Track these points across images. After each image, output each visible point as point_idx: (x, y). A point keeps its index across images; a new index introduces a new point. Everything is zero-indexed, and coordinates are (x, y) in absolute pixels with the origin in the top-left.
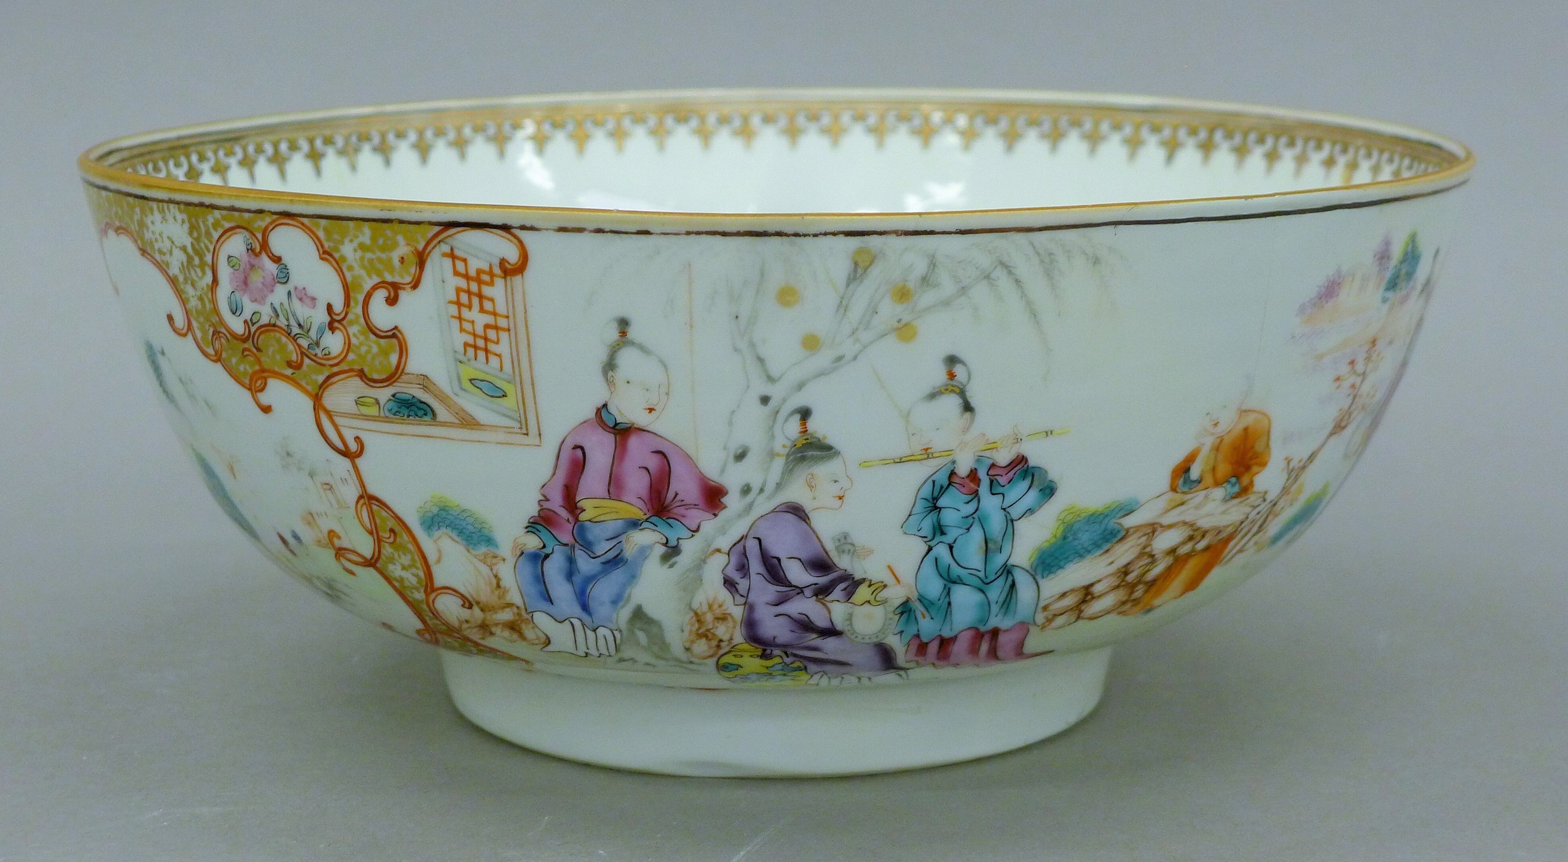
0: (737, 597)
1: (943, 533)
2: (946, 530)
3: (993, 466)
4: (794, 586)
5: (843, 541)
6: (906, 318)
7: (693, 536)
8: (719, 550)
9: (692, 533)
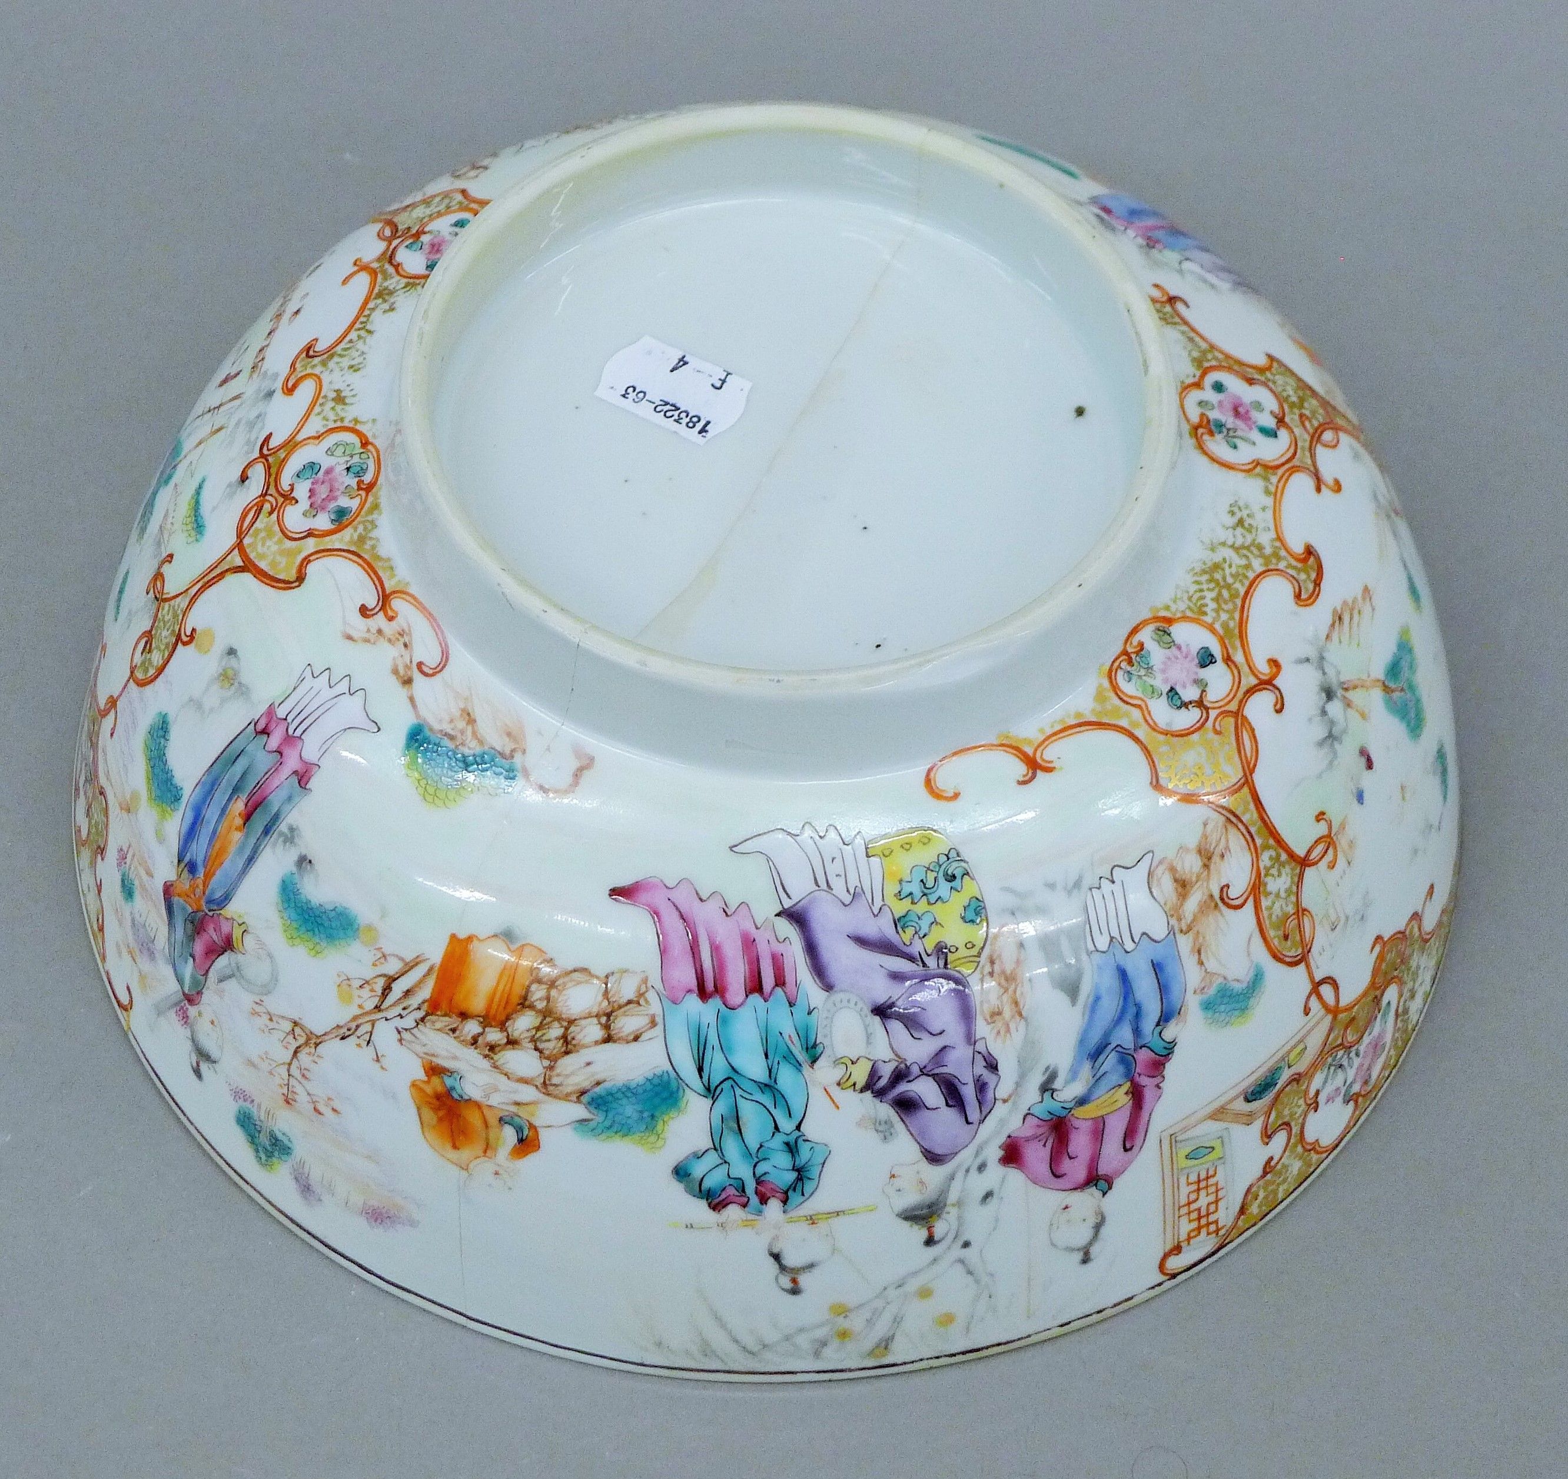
0: (983, 1050)
1: (787, 1144)
2: (785, 1148)
3: (744, 1206)
4: (929, 1076)
5: (887, 1134)
6: (841, 1319)
7: (1029, 1109)
8: (1005, 1101)
9: (1031, 1112)
